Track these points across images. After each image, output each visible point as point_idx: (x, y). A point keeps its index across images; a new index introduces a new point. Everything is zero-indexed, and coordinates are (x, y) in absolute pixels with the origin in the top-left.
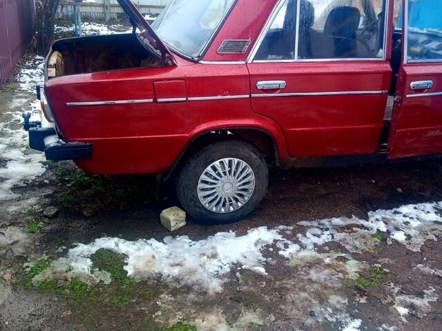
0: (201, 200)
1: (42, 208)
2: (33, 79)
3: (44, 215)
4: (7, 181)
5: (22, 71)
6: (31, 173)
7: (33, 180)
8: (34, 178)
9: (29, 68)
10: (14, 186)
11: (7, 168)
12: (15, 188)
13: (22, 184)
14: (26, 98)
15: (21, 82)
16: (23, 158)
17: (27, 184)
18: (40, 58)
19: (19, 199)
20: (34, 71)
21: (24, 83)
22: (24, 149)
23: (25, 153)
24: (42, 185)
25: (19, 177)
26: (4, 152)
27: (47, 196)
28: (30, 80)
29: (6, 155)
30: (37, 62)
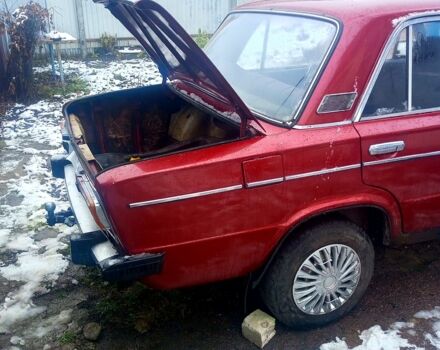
0: (298, 302)
1: (79, 326)
2: (19, 133)
3: (85, 338)
4: (25, 287)
5: (4, 124)
6: (52, 270)
7: (57, 281)
8: (57, 277)
9: (10, 119)
10: (35, 293)
11: (19, 265)
12: (37, 298)
13: (45, 290)
14: (16, 159)
15: (5, 139)
16: (35, 246)
17: (51, 288)
18: (20, 105)
19: (46, 315)
20: (18, 123)
21: (9, 139)
22: (33, 233)
23: (36, 239)
24: (71, 288)
25: (38, 279)
26: (10, 241)
27: (82, 306)
28: (15, 134)
29: (13, 245)
30: (18, 111)
